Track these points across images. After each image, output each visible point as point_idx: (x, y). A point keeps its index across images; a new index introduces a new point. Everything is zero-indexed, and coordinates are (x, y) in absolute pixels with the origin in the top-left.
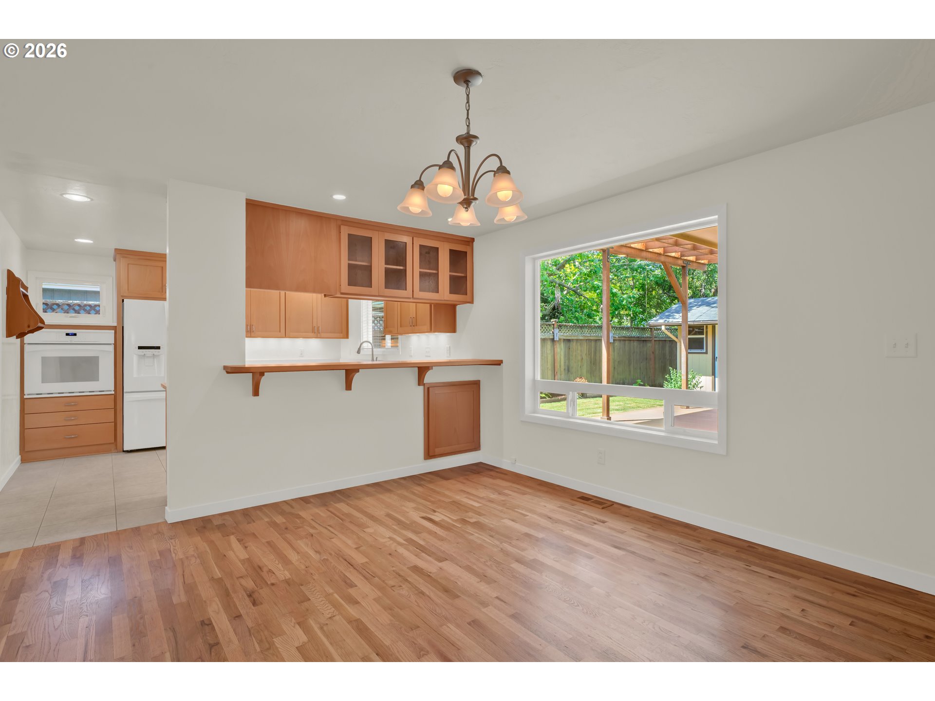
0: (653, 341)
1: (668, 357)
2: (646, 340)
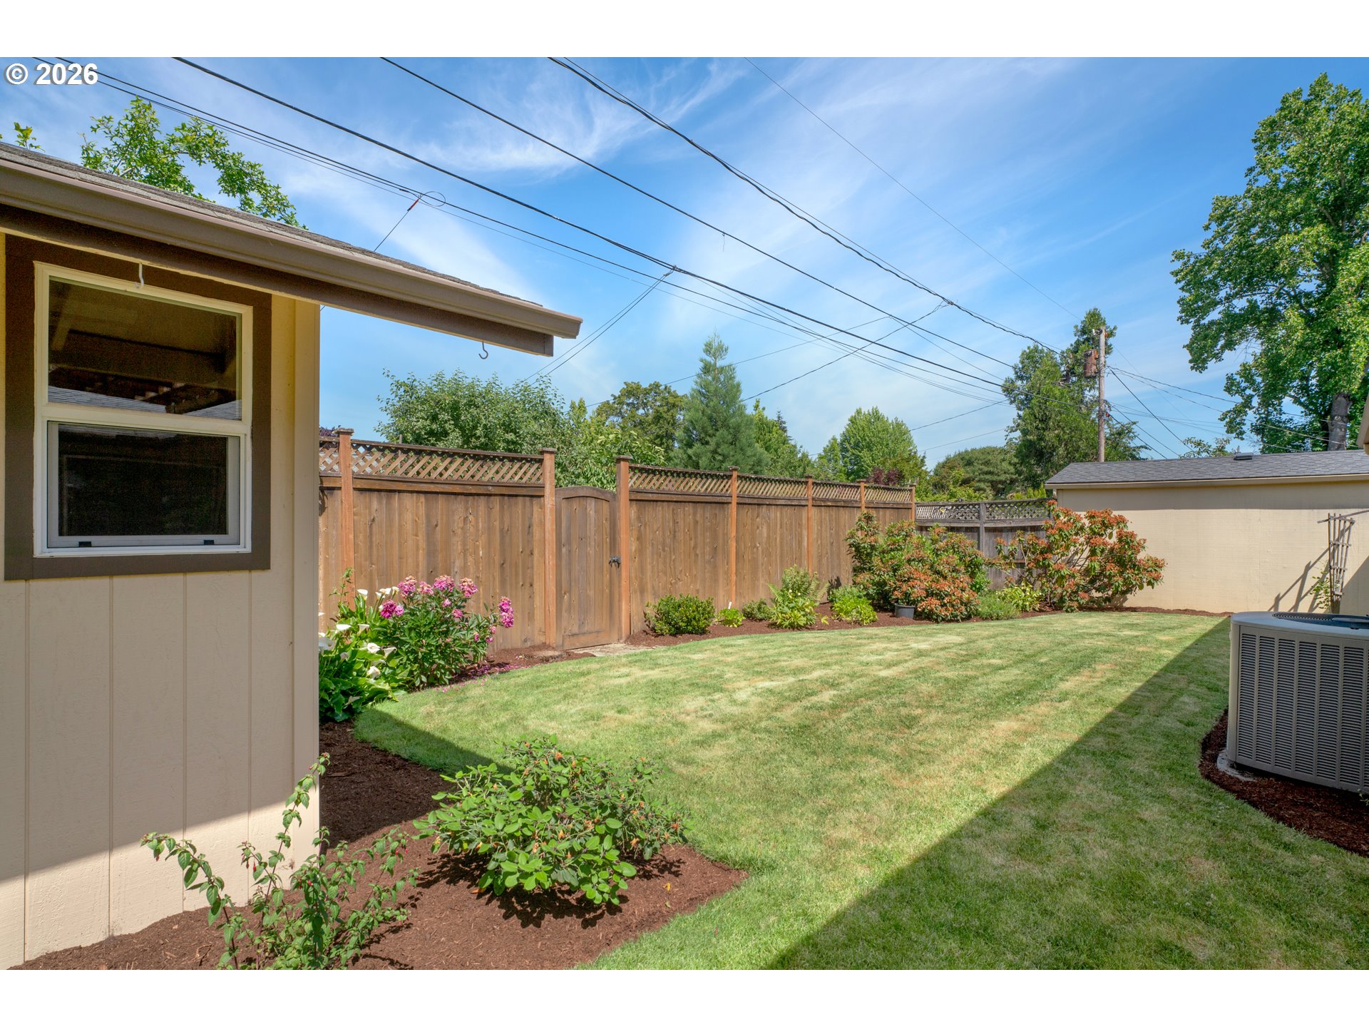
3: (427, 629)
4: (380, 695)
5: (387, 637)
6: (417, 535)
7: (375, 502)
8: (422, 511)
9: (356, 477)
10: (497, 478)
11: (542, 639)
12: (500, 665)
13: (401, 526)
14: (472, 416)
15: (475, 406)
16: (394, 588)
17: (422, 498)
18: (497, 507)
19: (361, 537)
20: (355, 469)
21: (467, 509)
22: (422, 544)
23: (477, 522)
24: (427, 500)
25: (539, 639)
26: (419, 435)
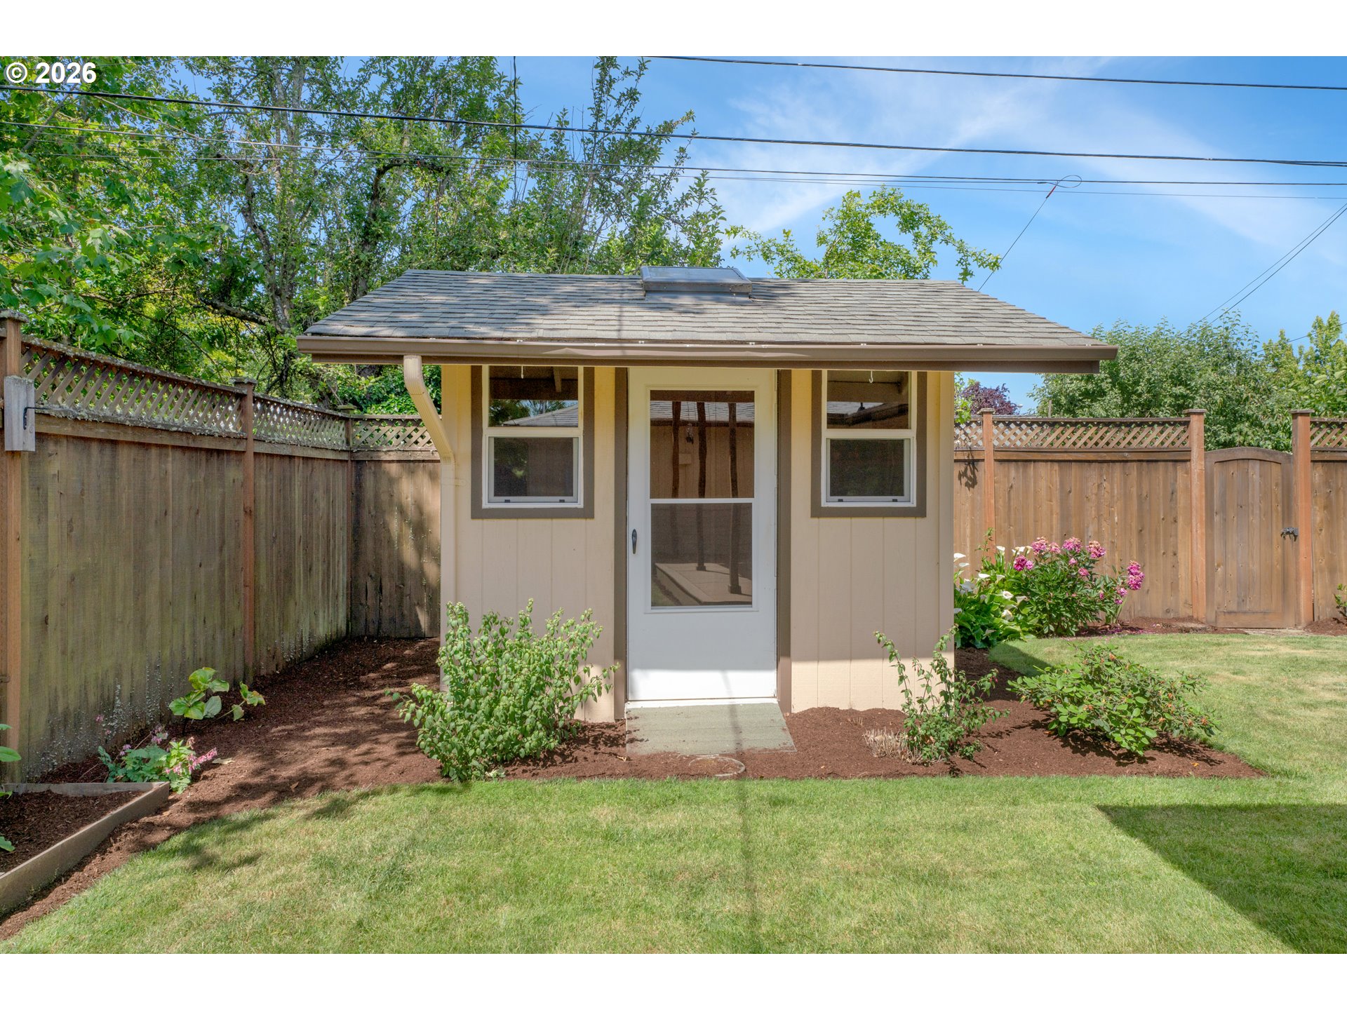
0: (250, 456)
1: (299, 531)
2: (220, 452)
3: (1055, 584)
4: (1013, 635)
5: (1021, 587)
6: (1051, 501)
7: (1013, 470)
8: (1056, 479)
9: (997, 450)
10: (1135, 444)
11: (1189, 612)
12: (1132, 629)
13: (1035, 492)
14: (1133, 371)
15: (1136, 359)
16: (1029, 547)
17: (1056, 466)
18: (1135, 473)
19: (1001, 502)
20: (996, 443)
21: (1101, 476)
22: (1056, 509)
23: (1112, 489)
24: (1061, 468)
25: (1184, 611)
26: (1073, 398)
